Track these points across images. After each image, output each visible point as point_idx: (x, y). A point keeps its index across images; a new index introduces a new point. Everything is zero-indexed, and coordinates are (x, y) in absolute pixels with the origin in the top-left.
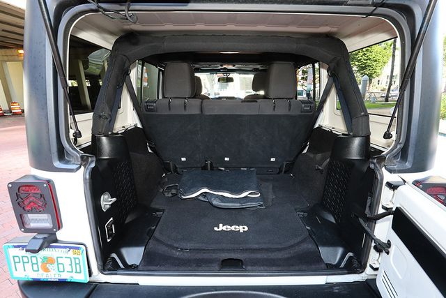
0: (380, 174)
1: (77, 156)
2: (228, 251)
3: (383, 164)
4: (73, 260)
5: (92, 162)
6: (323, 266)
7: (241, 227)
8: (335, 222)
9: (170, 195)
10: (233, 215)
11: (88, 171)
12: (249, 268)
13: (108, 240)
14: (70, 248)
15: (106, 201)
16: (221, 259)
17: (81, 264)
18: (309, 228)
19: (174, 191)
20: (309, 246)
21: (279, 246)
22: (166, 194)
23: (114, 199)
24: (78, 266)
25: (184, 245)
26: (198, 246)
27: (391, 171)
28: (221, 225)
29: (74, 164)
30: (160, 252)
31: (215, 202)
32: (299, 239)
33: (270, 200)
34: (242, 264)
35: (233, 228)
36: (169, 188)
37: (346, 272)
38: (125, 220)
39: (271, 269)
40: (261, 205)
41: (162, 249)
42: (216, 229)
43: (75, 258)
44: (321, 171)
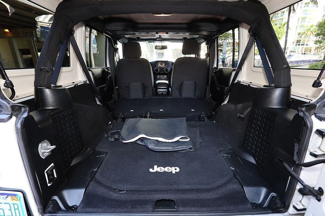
0: (309, 121)
1: (7, 106)
2: (161, 191)
3: (312, 112)
4: (12, 206)
5: (25, 111)
6: (249, 206)
7: (173, 168)
8: (255, 163)
9: (113, 140)
10: (166, 157)
11: (20, 121)
12: (181, 209)
13: (49, 185)
14: (8, 195)
15: (45, 149)
16: (155, 200)
17: (20, 209)
18: (233, 169)
19: (116, 136)
20: (235, 186)
21: (208, 187)
22: (110, 139)
23: (54, 147)
24: (17, 211)
25: (121, 186)
26: (133, 187)
27: (321, 119)
28: (155, 167)
29: (4, 114)
30: (99, 194)
31: (151, 146)
32: (225, 179)
33: (198, 144)
34: (175, 205)
35: (166, 169)
36: (113, 134)
37: (271, 211)
38: (71, 163)
39: (201, 210)
40: (191, 148)
41: (101, 191)
42: (151, 170)
43: (14, 204)
44: (243, 119)
